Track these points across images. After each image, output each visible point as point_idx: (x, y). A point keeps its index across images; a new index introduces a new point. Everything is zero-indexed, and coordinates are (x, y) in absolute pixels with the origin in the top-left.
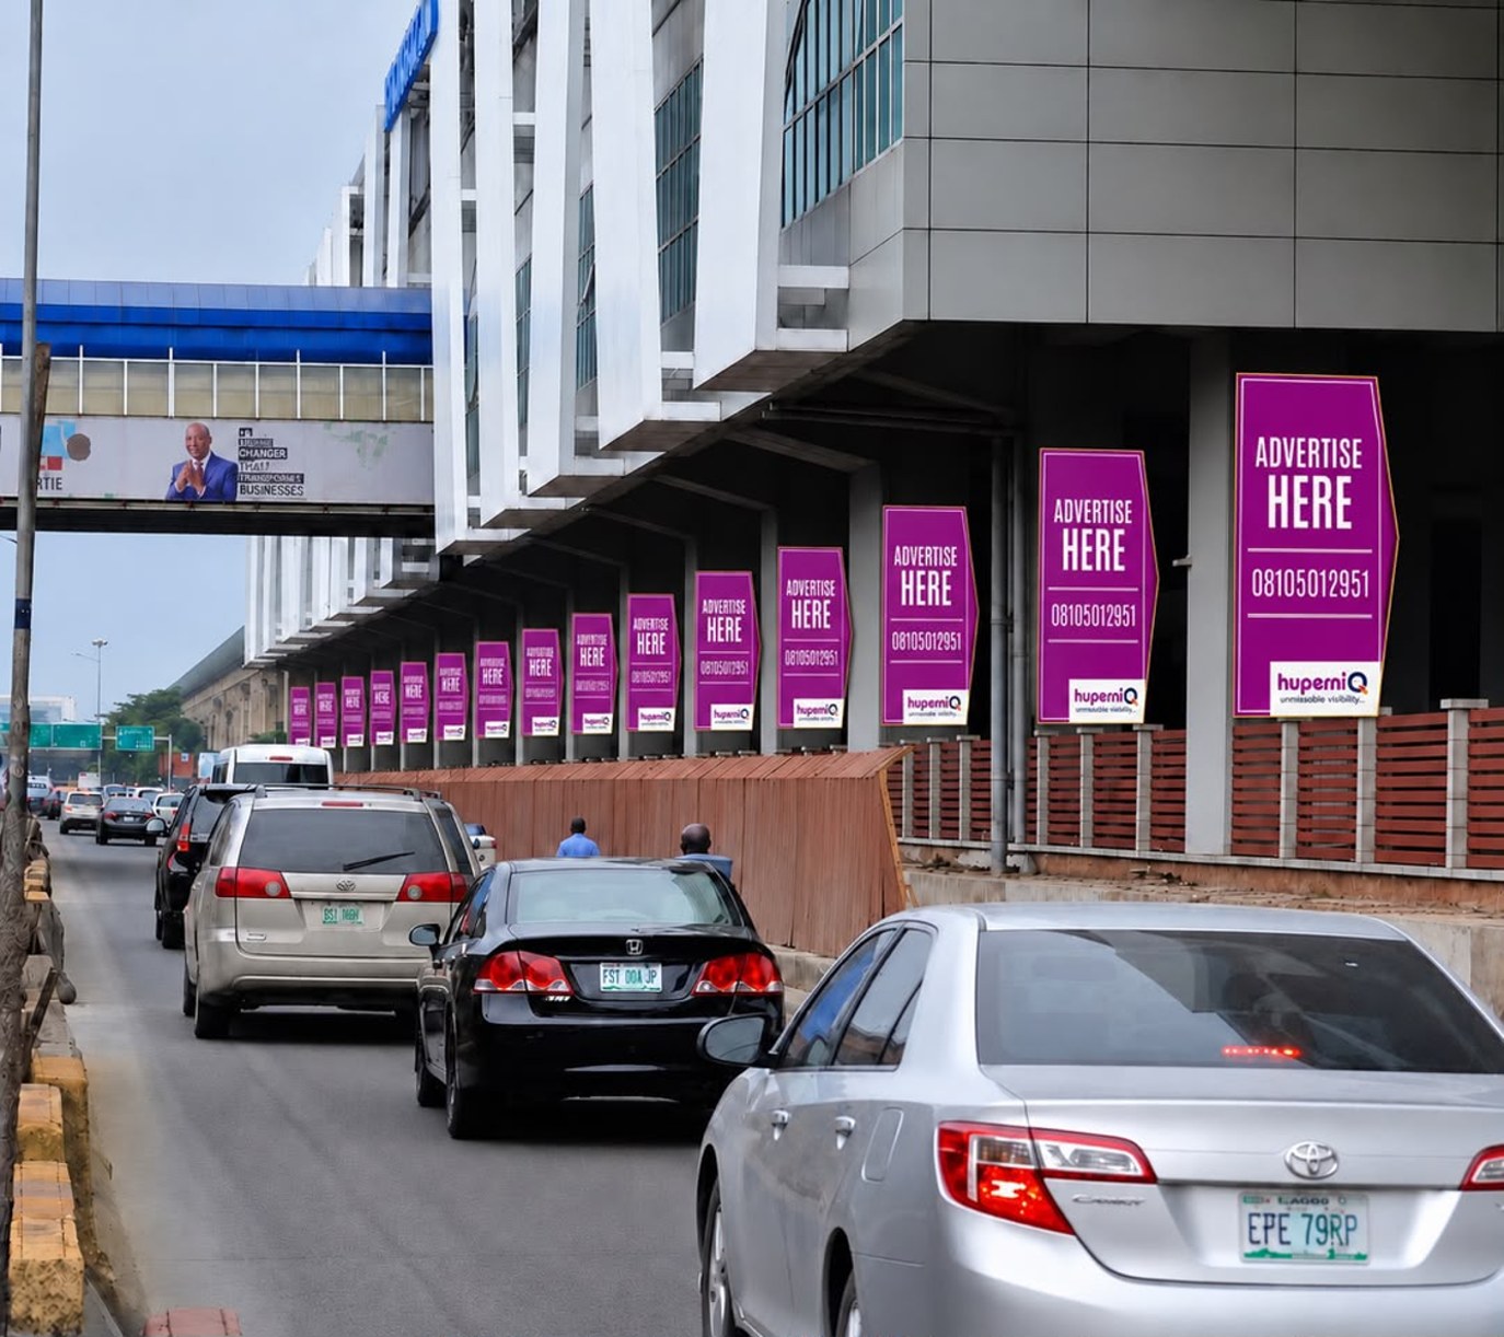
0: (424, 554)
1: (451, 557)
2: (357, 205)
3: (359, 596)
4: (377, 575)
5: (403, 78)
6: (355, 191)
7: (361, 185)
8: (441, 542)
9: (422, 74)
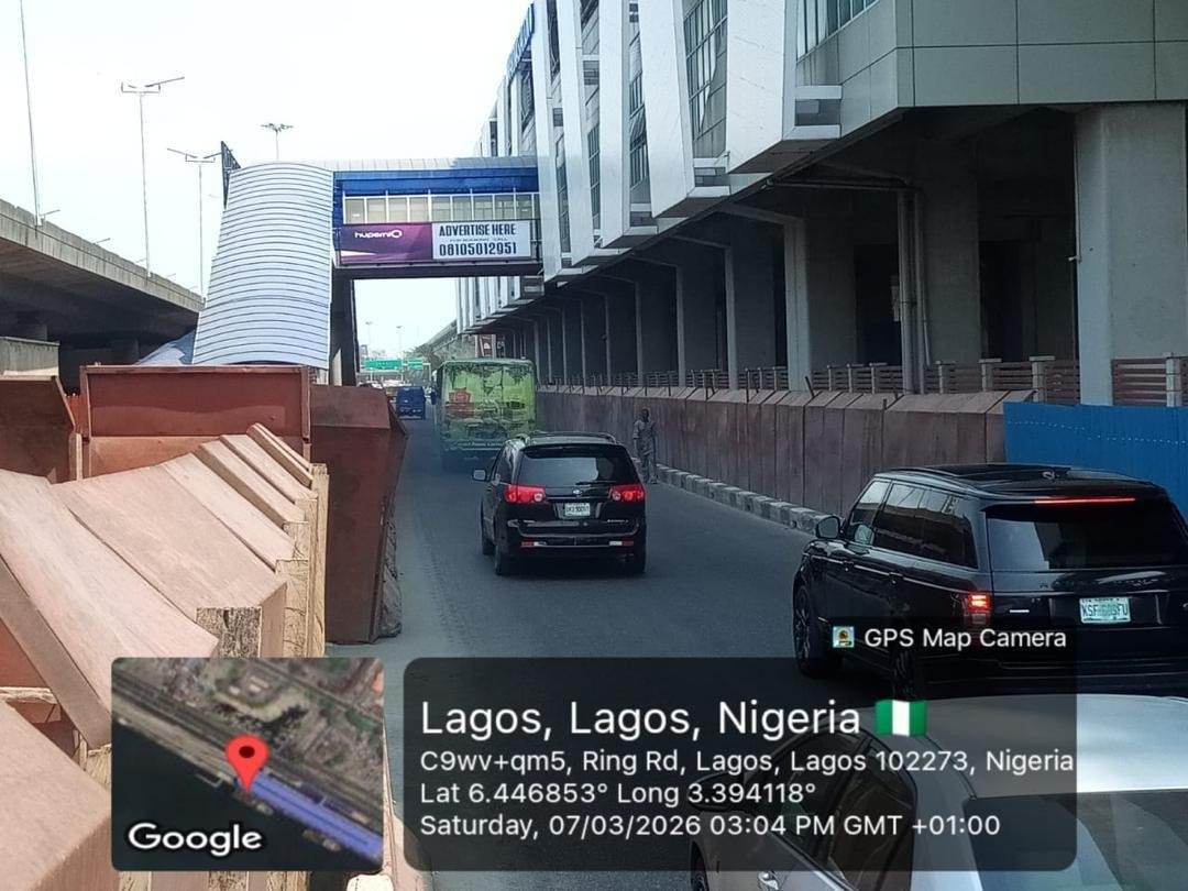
0: (538, 283)
1: (551, 285)
2: (494, 126)
3: (505, 303)
4: (513, 294)
5: (517, 57)
6: (493, 120)
7: (496, 116)
8: (547, 278)
9: (527, 54)
